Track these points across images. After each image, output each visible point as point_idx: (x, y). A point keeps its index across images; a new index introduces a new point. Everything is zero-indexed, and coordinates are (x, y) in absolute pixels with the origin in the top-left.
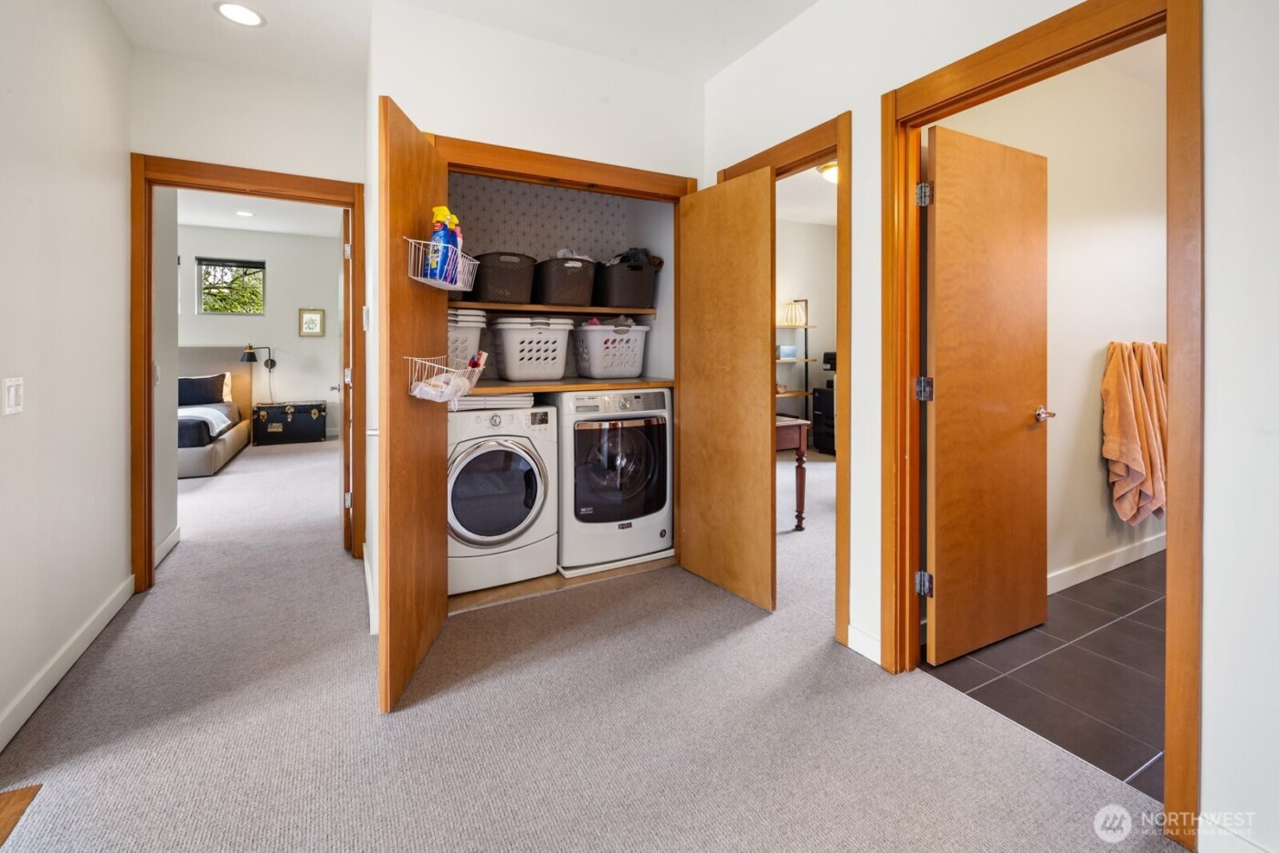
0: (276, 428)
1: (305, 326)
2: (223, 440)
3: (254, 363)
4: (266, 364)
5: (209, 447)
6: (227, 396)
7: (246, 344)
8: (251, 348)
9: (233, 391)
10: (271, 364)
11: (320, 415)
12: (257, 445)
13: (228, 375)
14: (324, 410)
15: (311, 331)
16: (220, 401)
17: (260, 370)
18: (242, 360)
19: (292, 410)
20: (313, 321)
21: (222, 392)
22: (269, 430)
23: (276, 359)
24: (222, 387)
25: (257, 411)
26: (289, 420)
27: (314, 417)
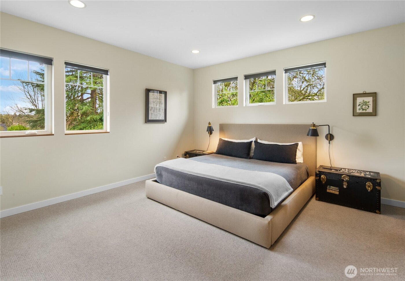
0: (333, 190)
1: (358, 108)
2: (285, 205)
3: (317, 137)
4: (327, 137)
5: (269, 218)
6: (299, 159)
7: (311, 123)
8: (314, 125)
9: (304, 155)
10: (330, 137)
11: (374, 188)
12: (319, 200)
13: (300, 144)
14: (379, 184)
15: (364, 111)
16: (294, 162)
17: (323, 142)
18: (308, 135)
19: (347, 178)
20: (365, 103)
21: (295, 155)
22: (328, 191)
23: (334, 134)
24: (296, 152)
25: (318, 175)
26: (345, 187)
27: (369, 189)
